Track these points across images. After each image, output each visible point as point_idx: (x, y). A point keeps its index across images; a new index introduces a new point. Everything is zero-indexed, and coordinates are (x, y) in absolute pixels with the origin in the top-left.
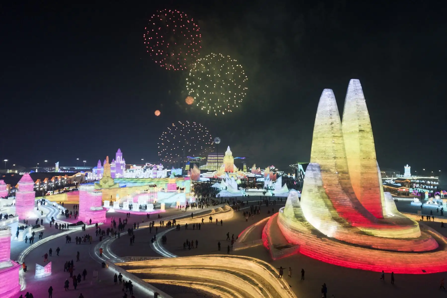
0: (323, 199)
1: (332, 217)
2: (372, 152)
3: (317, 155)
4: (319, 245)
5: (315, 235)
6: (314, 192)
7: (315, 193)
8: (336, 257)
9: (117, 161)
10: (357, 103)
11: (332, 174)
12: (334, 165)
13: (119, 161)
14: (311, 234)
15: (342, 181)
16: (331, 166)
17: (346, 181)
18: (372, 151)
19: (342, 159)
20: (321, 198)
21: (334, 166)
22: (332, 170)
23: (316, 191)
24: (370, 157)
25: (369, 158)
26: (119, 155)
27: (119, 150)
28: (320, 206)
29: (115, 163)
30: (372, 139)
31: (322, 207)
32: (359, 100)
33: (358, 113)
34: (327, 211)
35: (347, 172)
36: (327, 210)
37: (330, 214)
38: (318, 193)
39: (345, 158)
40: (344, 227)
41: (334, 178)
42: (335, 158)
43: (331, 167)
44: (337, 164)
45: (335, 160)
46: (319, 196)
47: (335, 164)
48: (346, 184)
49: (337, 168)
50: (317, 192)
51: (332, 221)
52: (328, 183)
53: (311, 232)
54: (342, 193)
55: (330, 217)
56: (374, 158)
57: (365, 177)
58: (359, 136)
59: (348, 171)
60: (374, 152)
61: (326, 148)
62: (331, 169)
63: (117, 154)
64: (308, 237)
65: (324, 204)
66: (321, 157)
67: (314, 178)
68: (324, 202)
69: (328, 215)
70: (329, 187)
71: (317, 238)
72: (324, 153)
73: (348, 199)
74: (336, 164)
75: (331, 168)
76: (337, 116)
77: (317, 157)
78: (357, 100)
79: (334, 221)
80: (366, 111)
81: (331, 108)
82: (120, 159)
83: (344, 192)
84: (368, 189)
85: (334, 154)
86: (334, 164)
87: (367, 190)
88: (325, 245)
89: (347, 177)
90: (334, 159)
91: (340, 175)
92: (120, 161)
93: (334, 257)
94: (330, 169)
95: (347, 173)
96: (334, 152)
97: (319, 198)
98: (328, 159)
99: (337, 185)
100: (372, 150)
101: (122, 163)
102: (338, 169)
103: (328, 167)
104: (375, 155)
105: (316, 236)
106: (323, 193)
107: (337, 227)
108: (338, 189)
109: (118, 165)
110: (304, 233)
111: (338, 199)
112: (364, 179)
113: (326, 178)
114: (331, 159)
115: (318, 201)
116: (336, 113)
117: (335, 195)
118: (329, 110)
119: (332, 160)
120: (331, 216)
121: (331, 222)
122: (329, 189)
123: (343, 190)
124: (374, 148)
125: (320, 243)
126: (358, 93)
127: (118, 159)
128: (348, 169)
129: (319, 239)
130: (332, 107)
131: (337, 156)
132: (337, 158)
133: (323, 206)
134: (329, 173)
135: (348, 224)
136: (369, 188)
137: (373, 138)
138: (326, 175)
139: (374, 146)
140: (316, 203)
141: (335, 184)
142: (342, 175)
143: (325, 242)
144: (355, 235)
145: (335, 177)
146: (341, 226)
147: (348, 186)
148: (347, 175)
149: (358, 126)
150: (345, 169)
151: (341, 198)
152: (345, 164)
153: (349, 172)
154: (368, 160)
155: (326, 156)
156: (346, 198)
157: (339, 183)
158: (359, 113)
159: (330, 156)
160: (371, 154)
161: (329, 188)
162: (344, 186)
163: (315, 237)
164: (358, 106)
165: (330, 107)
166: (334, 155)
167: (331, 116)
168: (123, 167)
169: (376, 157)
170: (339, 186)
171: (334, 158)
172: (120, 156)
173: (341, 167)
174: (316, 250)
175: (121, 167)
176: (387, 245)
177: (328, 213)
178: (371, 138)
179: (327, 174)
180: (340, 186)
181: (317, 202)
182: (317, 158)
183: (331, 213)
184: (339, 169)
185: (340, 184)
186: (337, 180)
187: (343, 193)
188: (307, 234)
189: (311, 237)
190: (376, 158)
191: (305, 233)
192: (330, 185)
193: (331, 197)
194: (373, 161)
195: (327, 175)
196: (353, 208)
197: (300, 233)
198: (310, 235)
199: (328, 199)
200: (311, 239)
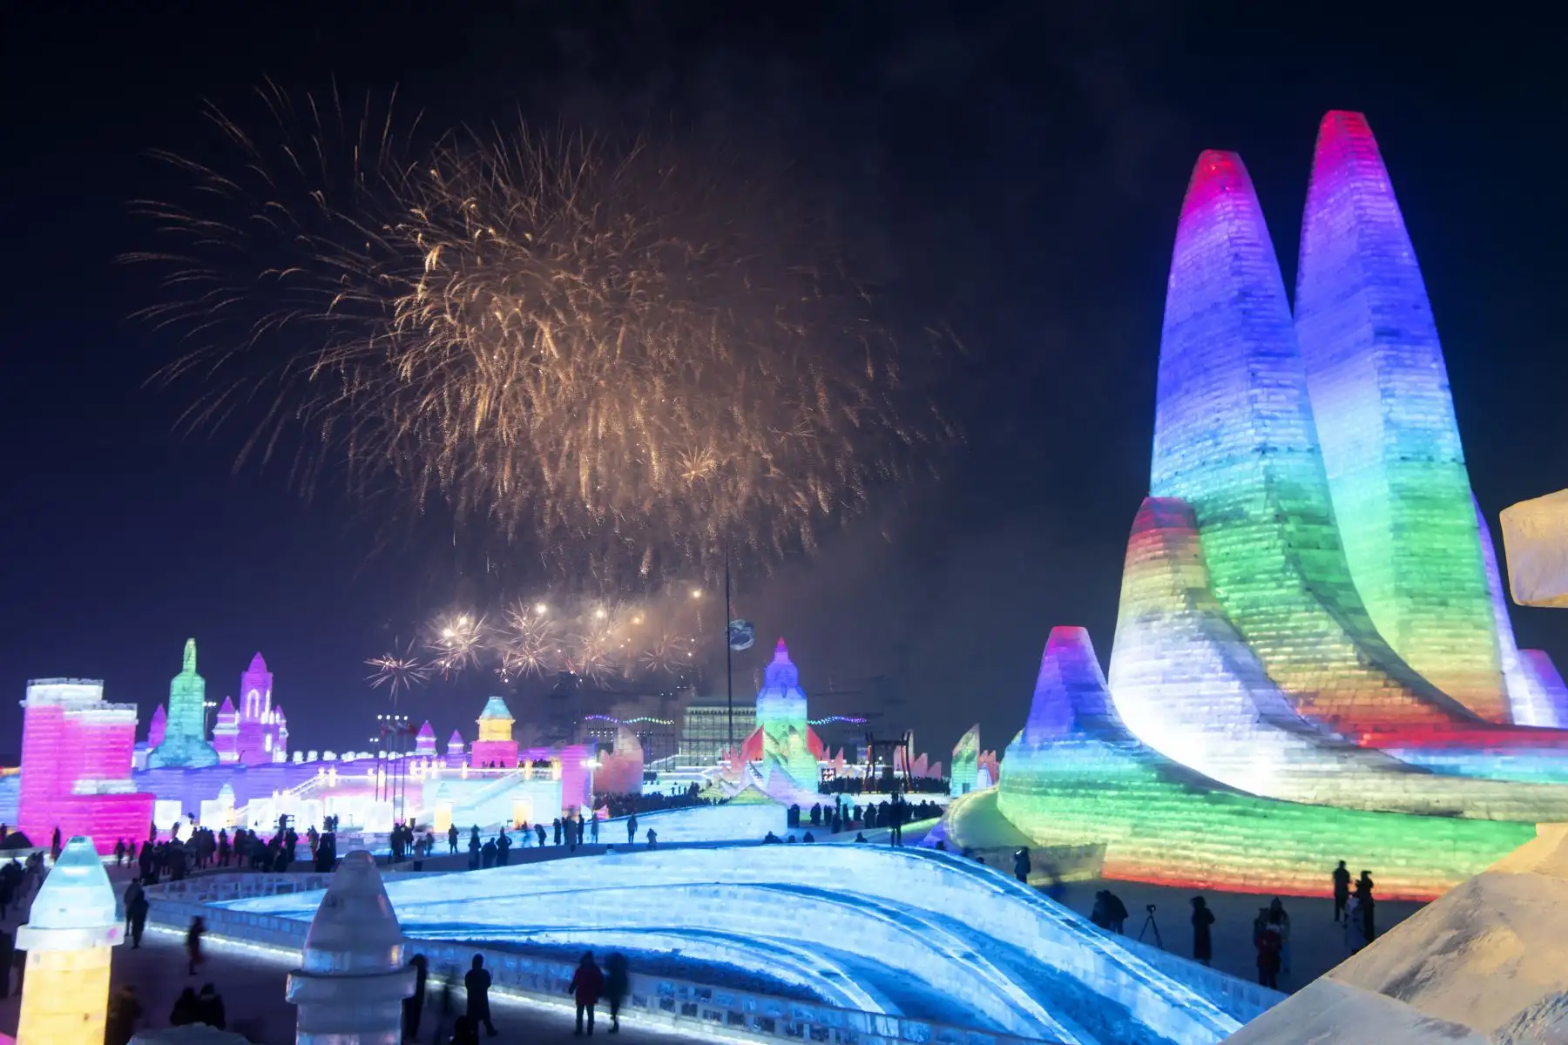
0: (1213, 639)
1: (1262, 715)
2: (1445, 430)
3: (1181, 461)
4: (1196, 821)
5: (1175, 786)
6: (1167, 619)
7: (1175, 620)
8: (1286, 864)
9: (248, 714)
10: (1358, 212)
11: (1254, 528)
12: (1262, 486)
13: (256, 715)
14: (1156, 781)
15: (1303, 552)
16: (1248, 492)
17: (1321, 556)
18: (1440, 426)
19: (1298, 455)
20: (1204, 639)
21: (1260, 490)
22: (1253, 510)
23: (1178, 613)
24: (1435, 456)
25: (1430, 459)
26: (255, 685)
27: (258, 661)
28: (1203, 673)
29: (236, 722)
30: (1439, 369)
31: (1208, 676)
32: (1364, 197)
33: (1364, 253)
34: (1237, 691)
35: (1323, 514)
36: (1235, 685)
37: (1249, 702)
38: (1189, 620)
39: (1310, 451)
40: (1318, 747)
41: (1265, 544)
42: (1263, 453)
43: (1249, 496)
44: (1275, 480)
45: (1266, 462)
46: (1193, 631)
47: (1263, 478)
48: (1321, 569)
49: (1274, 495)
50: (1182, 616)
51: (1258, 729)
52: (1236, 571)
53: (1154, 775)
54: (1303, 608)
55: (1250, 716)
56: (1454, 460)
57: (1415, 548)
58: (1378, 358)
59: (1330, 509)
60: (1452, 431)
61: (1218, 415)
62: (1246, 507)
63: (248, 676)
64: (1142, 798)
65: (1217, 662)
66: (1197, 463)
67: (1165, 556)
68: (1220, 654)
69: (1239, 709)
70: (1240, 591)
71: (1184, 796)
72: (1210, 442)
73: (1337, 632)
74: (1269, 479)
75: (1248, 501)
76: (1267, 264)
77: (1180, 470)
78: (1356, 197)
79: (1273, 727)
80: (1404, 246)
81: (1234, 229)
82: (262, 701)
83: (1311, 602)
84: (1431, 604)
85: (1256, 434)
86: (1259, 482)
87: (1430, 607)
88: (1226, 817)
89: (1325, 537)
90: (1257, 455)
91: (1290, 527)
92: (262, 709)
93: (1271, 863)
94: (1240, 506)
95: (1326, 520)
96: (1259, 422)
97: (1194, 640)
98: (1231, 460)
99: (1279, 575)
100: (1444, 422)
101: (271, 722)
102: (1281, 503)
103: (1231, 501)
104: (1459, 444)
105: (1182, 786)
106: (1213, 617)
107: (1287, 752)
108: (1283, 591)
109: (251, 732)
110: (1120, 788)
111: (1288, 637)
112: (1412, 555)
113: (1227, 550)
114: (1244, 459)
115: (1188, 655)
116: (1260, 250)
117: (1270, 621)
118: (1226, 237)
119: (1249, 465)
120: (1255, 709)
121: (1255, 733)
122: (1242, 599)
123: (1310, 593)
124: (1452, 412)
125: (1203, 815)
126: (1360, 166)
127: (253, 702)
128: (1328, 499)
129: (1198, 797)
130: (1239, 227)
131: (1274, 441)
132: (1275, 449)
133: (1213, 671)
134: (1237, 526)
135: (1341, 741)
136: (1434, 599)
137: (1443, 366)
138: (1223, 537)
139: (1451, 405)
140: (1178, 665)
141: (1266, 572)
142: (1299, 530)
143: (1228, 808)
144: (1377, 775)
145: (1269, 537)
146: (1303, 745)
147: (1334, 578)
148: (1325, 530)
149: (1369, 311)
150: (1315, 502)
151: (1301, 632)
152: (1316, 480)
153: (1334, 519)
154: (1426, 467)
155: (1222, 451)
156: (1323, 625)
157: (1287, 562)
158: (1369, 252)
159: (1241, 447)
160: (1440, 442)
161: (1241, 595)
162: (1312, 576)
163: (1174, 791)
164: (1363, 226)
165: (1230, 224)
166: (1259, 439)
167: (1237, 263)
168: (275, 740)
169: (1460, 452)
170: (1291, 579)
171: (1257, 450)
172: (262, 688)
173: (1295, 492)
174: (1184, 848)
175: (262, 741)
176: (1538, 803)
177: (1239, 699)
178: (1434, 366)
179: (1226, 532)
180: (1295, 575)
181: (1181, 660)
182: (1179, 478)
183: (1252, 695)
184: (1285, 499)
185: (1291, 567)
186: (1279, 551)
187: (1310, 607)
188: (1139, 788)
189: (1157, 794)
190: (1462, 460)
191: (1126, 783)
192: (1243, 581)
193: (1253, 631)
194: (1449, 473)
195: (1229, 536)
196: (1361, 667)
197: (1102, 792)
198: (1149, 789)
199: (1237, 643)
200: (1157, 804)
